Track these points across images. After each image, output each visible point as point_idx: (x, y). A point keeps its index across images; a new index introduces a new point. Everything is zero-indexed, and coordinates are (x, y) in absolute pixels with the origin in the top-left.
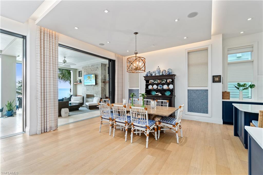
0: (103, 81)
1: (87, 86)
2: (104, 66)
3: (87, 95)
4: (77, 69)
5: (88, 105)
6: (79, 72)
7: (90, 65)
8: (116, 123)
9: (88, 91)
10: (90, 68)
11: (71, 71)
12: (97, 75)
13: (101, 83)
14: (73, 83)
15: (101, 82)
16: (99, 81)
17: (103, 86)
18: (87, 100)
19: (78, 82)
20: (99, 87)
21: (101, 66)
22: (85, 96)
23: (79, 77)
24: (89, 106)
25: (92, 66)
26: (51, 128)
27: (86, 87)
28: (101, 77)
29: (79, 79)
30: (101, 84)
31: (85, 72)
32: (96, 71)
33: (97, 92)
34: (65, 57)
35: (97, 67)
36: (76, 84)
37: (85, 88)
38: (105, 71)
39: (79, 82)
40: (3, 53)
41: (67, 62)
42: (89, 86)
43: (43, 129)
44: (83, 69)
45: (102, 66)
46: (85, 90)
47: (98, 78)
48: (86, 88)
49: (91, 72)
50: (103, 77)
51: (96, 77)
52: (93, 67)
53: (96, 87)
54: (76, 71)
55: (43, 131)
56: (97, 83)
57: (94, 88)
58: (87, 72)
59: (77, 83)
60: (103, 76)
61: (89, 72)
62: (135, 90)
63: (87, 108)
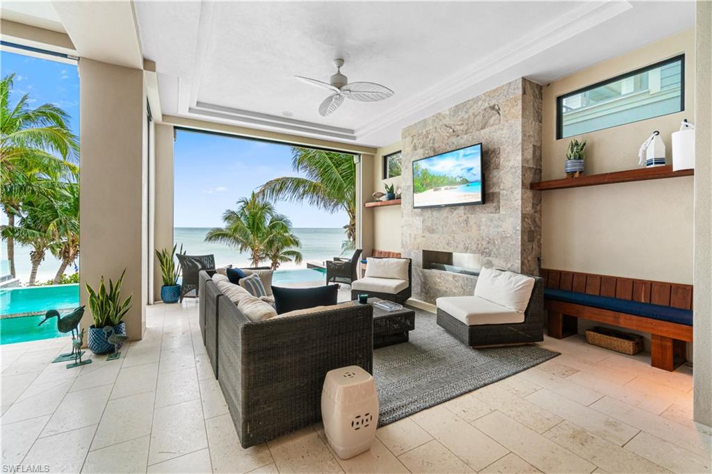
0: (529, 179)
1: (428, 213)
2: (535, 97)
3: (425, 252)
4: (375, 150)
5: (465, 321)
6: (385, 158)
7: (446, 111)
9: (435, 236)
10: (447, 121)
13: (518, 191)
14: (364, 205)
15: (523, 184)
16: (510, 179)
17: (529, 209)
18: (425, 276)
19: (381, 199)
20: (502, 211)
21: (519, 92)
22: (418, 259)
23: (385, 177)
24: (470, 326)
27: (421, 215)
28: (523, 155)
29: (386, 187)
30: (523, 199)
32: (487, 130)
34: (341, 62)
35: (493, 108)
36: (374, 207)
37: (417, 222)
38: (540, 122)
39: (384, 198)
42: (436, 213)
44: (409, 139)
45: (524, 93)
46: (420, 232)
47: (497, 167)
48: (424, 221)
49: (454, 138)
50: (529, 155)
51: (488, 159)
52: (462, 114)
54: (374, 156)
56: (491, 191)
57: (467, 221)
59: (379, 204)
60: (531, 151)
61: (436, 145)
63: (462, 342)
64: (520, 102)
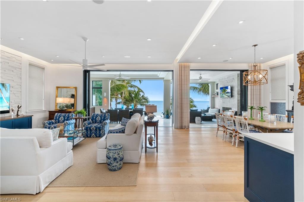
3: (223, 107)
4: (214, 82)
6: (217, 84)
7: (226, 77)
8: (227, 130)
9: (224, 104)
10: (226, 79)
11: (209, 85)
12: (233, 86)
13: (237, 95)
14: (211, 96)
16: (235, 93)
21: (237, 76)
22: (221, 109)
23: (217, 89)
25: (228, 78)
26: (185, 126)
27: (222, 99)
28: (238, 88)
30: (238, 97)
31: (221, 84)
32: (233, 83)
33: (233, 105)
34: (201, 74)
35: (233, 78)
36: (214, 97)
37: (221, 101)
39: (216, 95)
40: (165, 79)
41: (202, 78)
42: (225, 99)
43: (181, 126)
44: (220, 82)
45: (239, 77)
46: (222, 103)
47: (234, 91)
48: (223, 101)
49: (227, 83)
51: (232, 89)
53: (232, 99)
54: (214, 84)
55: (181, 128)
56: (233, 95)
57: (230, 101)
58: (223, 84)
61: (225, 84)
62: (280, 104)
64: (237, 78)
